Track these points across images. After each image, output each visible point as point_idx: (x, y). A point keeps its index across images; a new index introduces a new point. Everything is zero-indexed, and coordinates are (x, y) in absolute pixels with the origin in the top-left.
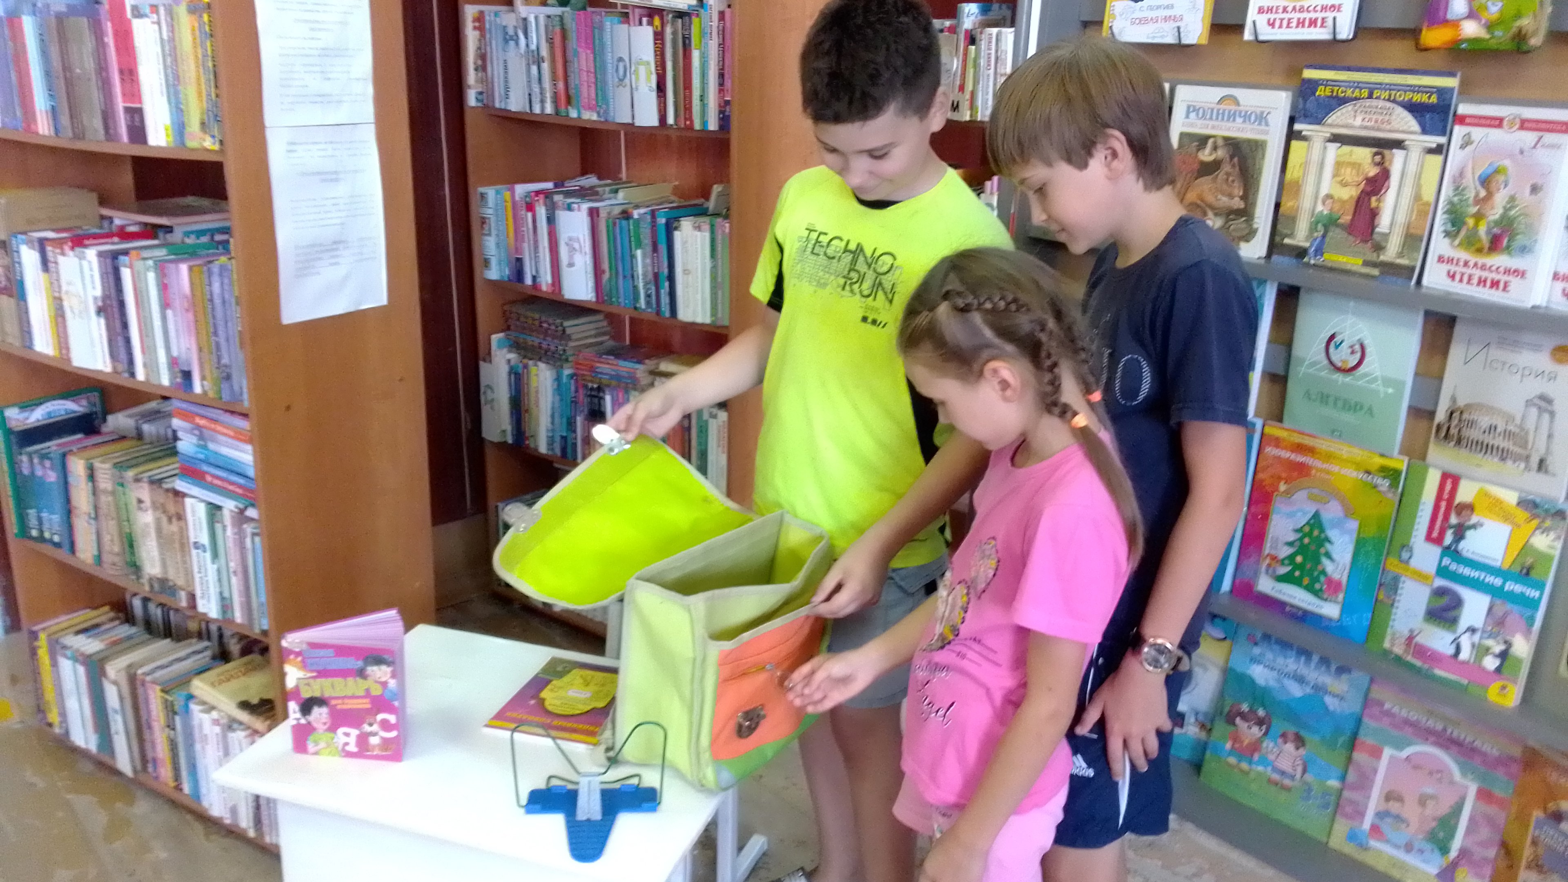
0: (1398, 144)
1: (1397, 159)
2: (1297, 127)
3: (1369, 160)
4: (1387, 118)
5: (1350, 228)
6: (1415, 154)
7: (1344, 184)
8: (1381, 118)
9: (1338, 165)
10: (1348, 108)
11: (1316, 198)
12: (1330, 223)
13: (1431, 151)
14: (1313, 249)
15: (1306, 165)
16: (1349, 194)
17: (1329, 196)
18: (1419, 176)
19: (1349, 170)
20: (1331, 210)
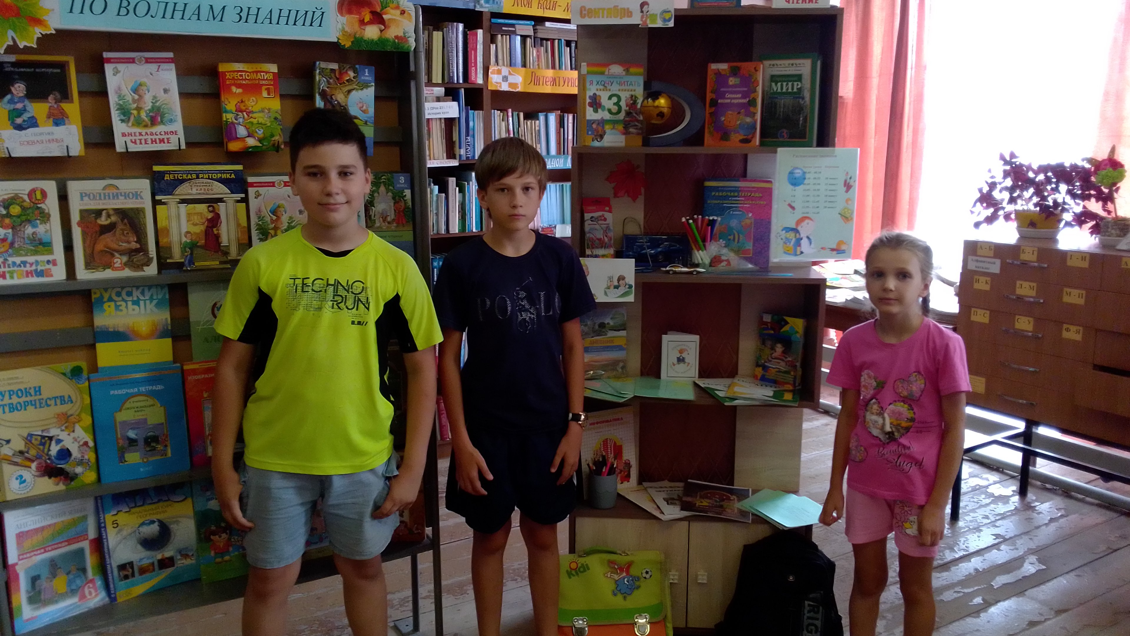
0: (221, 200)
1: (222, 208)
2: (158, 198)
3: (207, 210)
4: (210, 188)
5: (205, 247)
6: (231, 204)
7: (195, 225)
8: (206, 188)
9: (189, 215)
10: (186, 185)
11: (180, 234)
12: (193, 246)
13: (238, 201)
14: (187, 261)
15: (169, 218)
16: (200, 229)
17: (188, 232)
18: (236, 215)
19: (196, 217)
20: (191, 239)
